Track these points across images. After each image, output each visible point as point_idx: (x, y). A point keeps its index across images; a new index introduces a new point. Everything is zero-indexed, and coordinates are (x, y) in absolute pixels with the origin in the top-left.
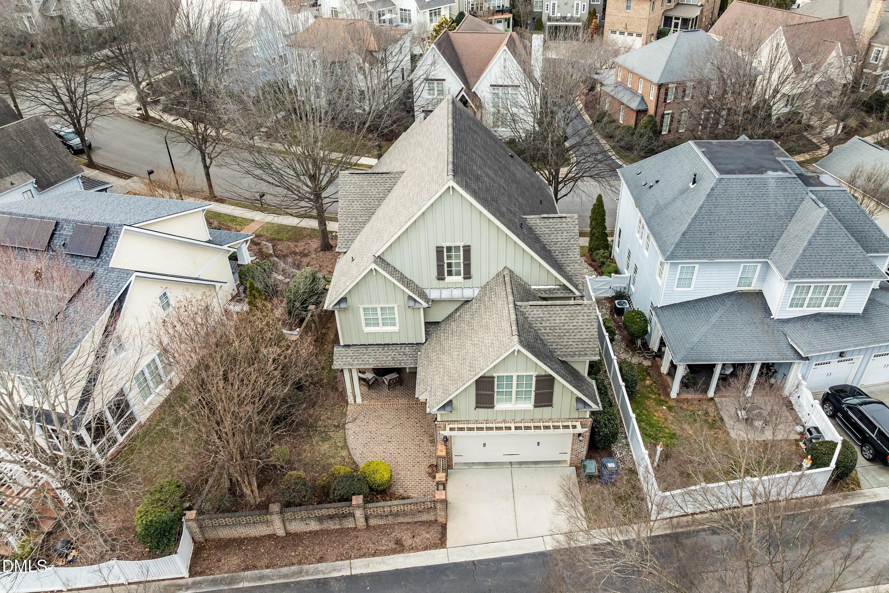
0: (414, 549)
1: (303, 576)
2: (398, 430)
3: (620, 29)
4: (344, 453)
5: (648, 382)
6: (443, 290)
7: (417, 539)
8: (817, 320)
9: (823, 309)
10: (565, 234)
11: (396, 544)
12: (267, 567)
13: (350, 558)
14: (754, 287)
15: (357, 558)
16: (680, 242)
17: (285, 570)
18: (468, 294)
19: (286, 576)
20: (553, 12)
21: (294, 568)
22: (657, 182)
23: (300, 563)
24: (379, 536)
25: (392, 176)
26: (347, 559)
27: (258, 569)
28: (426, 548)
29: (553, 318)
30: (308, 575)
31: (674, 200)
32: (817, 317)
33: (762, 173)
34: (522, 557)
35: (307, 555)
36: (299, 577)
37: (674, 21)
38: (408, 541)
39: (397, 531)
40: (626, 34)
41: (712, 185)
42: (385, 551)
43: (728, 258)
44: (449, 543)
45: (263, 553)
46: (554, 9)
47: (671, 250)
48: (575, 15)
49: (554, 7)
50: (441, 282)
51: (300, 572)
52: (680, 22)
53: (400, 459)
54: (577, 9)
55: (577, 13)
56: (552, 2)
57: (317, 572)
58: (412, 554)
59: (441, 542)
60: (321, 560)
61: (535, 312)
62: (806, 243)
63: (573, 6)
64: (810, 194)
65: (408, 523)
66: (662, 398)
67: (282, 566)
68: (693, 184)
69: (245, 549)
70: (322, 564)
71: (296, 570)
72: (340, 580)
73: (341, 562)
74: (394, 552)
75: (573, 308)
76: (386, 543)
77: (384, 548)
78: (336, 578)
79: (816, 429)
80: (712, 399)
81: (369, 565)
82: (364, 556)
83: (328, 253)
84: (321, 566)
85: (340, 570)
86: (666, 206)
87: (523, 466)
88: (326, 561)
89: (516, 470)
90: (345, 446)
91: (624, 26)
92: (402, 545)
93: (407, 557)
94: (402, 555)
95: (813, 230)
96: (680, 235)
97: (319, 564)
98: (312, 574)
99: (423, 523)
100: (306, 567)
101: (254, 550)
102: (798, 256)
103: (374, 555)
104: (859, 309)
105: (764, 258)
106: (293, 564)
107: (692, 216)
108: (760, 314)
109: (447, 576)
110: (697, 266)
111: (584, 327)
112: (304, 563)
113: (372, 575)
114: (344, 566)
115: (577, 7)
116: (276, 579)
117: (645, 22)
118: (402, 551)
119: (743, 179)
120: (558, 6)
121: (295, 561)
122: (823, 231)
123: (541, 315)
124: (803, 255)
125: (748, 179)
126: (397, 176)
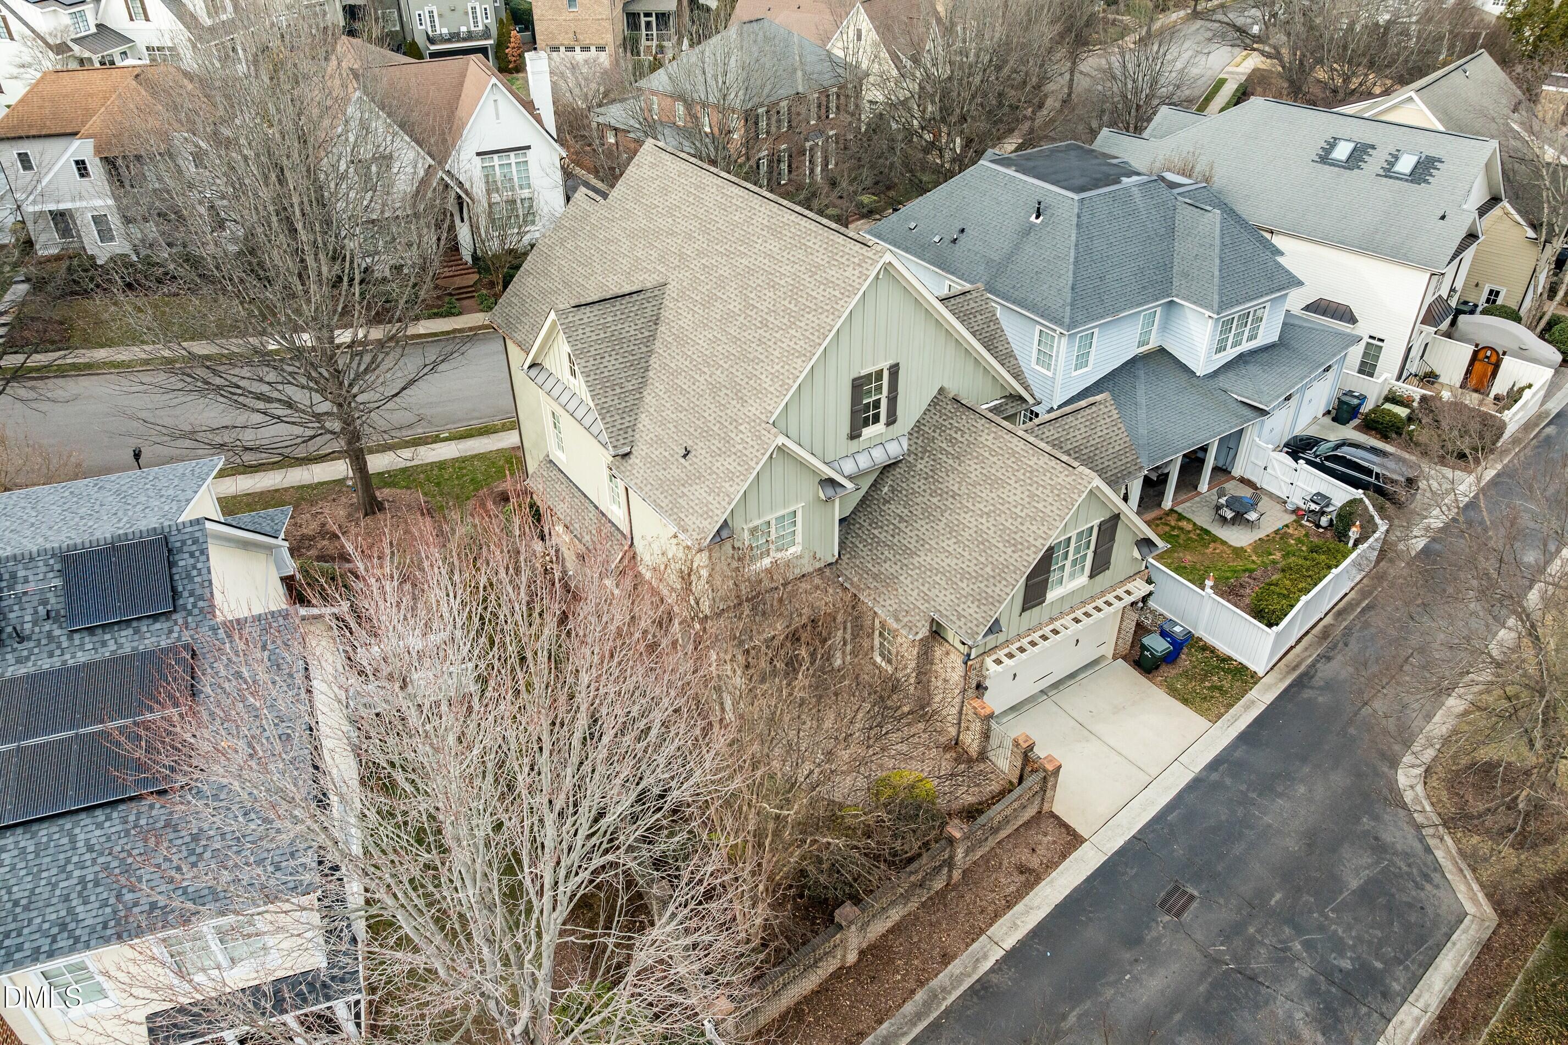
0: (1051, 866)
1: (944, 999)
3: (566, 42)
6: (858, 457)
7: (1041, 850)
8: (1246, 363)
9: (1246, 346)
10: (979, 317)
11: (1022, 873)
12: (880, 1022)
13: (982, 931)
14: (1152, 345)
15: (991, 925)
16: (1075, 299)
17: (909, 1008)
18: (895, 450)
19: (919, 1016)
20: (433, 26)
21: (920, 996)
22: (963, 231)
23: (921, 984)
24: (989, 877)
25: (649, 294)
26: (979, 935)
27: (868, 1035)
28: (1064, 856)
29: (1072, 435)
30: (950, 993)
31: (1017, 247)
32: (1242, 359)
33: (1118, 181)
34: (1179, 797)
35: (920, 966)
36: (939, 1004)
37: (643, 20)
38: (1032, 861)
39: (1005, 857)
40: (578, 49)
41: (1076, 211)
42: (1018, 891)
43: (1131, 307)
44: (1082, 832)
45: (851, 1007)
46: (432, 21)
47: (1068, 314)
48: (473, 29)
49: (431, 17)
50: (856, 441)
51: (934, 998)
52: (653, 19)
54: (475, 17)
55: (476, 23)
56: (427, 9)
57: (959, 980)
58: (1054, 874)
59: (1074, 840)
60: (947, 959)
61: (1047, 434)
62: (1217, 261)
63: (467, 13)
64: (1179, 198)
65: (1009, 836)
67: (900, 1006)
68: (1037, 217)
69: (817, 1020)
70: (953, 964)
71: (925, 997)
72: (1000, 969)
73: (975, 945)
74: (1029, 886)
75: (1088, 411)
76: (1011, 882)
77: (1012, 888)
78: (992, 970)
79: (1318, 494)
80: (1172, 510)
81: (1015, 924)
82: (997, 916)
83: (379, 515)
84: (955, 967)
85: (985, 957)
86: (1009, 257)
87: (1061, 688)
88: (954, 957)
89: (1060, 697)
91: (572, 35)
92: (1031, 871)
93: (1052, 881)
94: (1043, 883)
95: (1217, 242)
96: (1068, 289)
97: (950, 967)
98: (954, 988)
99: (1027, 824)
100: (934, 983)
101: (834, 1011)
102: (1216, 280)
103: (1009, 906)
104: (1274, 337)
105: (1168, 296)
106: (913, 992)
107: (1072, 260)
108: (1184, 377)
109: (1123, 874)
110: (1096, 330)
111: (1112, 434)
112: (927, 980)
113: (1036, 933)
114: (985, 946)
115: (474, 12)
116: (910, 1030)
117: (607, 24)
118: (1038, 880)
119: (1105, 194)
120: (440, 16)
121: (912, 984)
122: (1227, 240)
123: (1057, 436)
124: (1221, 277)
125: (1110, 192)
126: (656, 293)
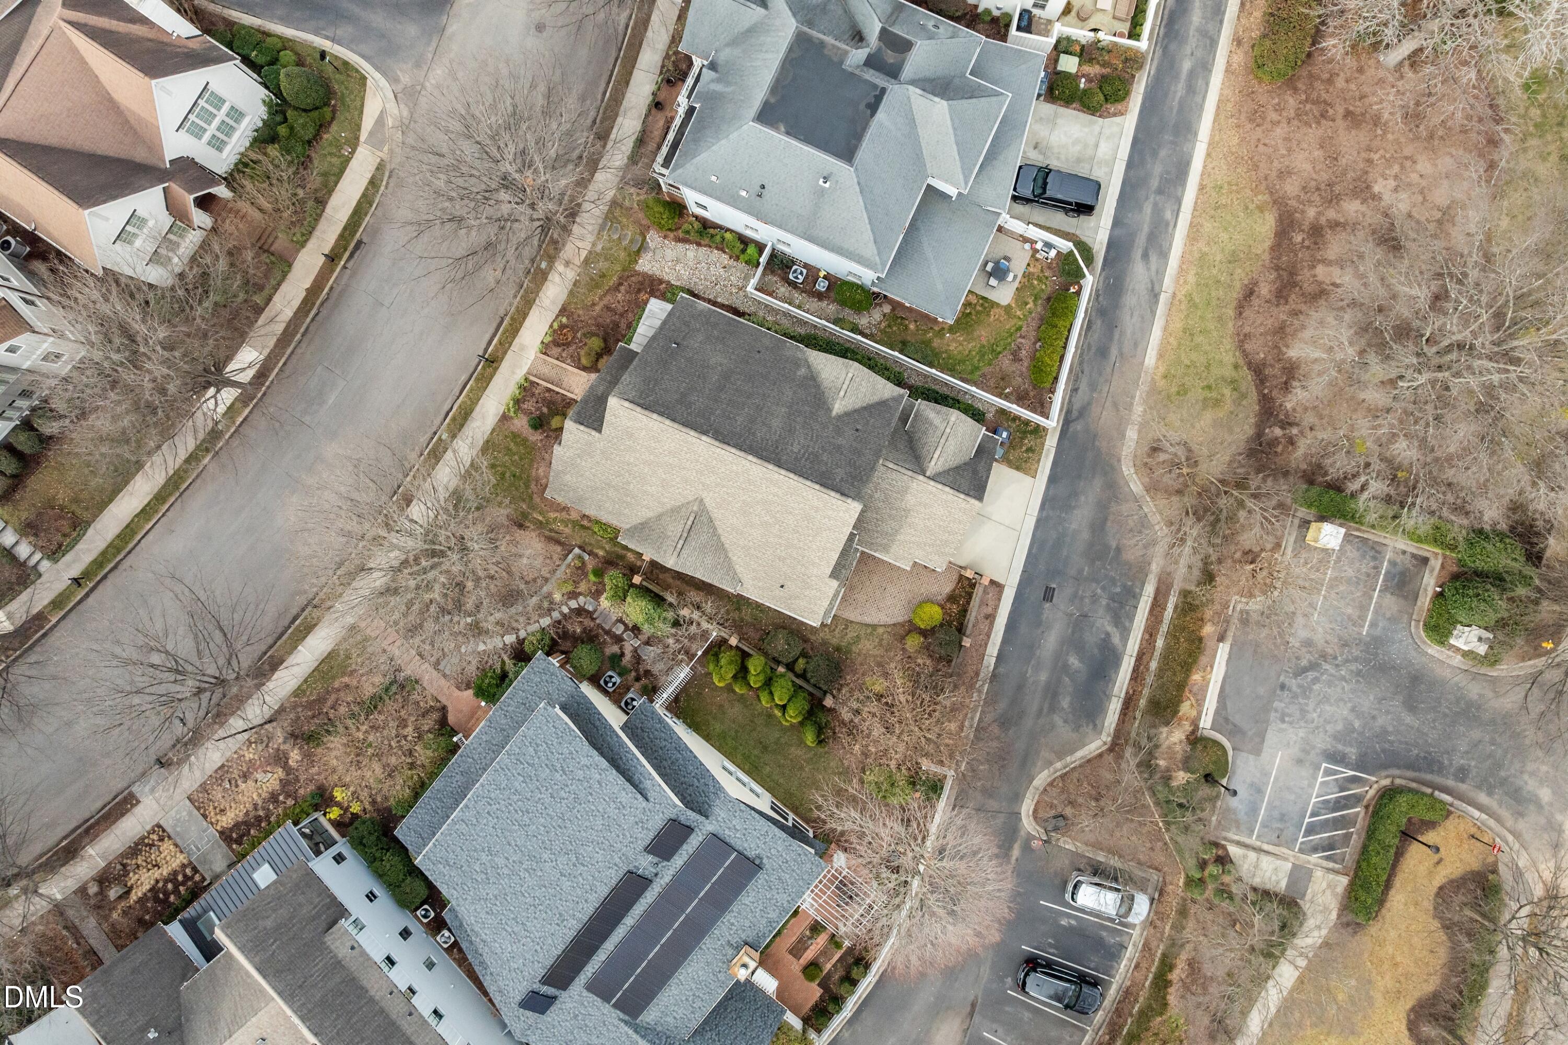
0: (996, 608)
2: (875, 579)
4: (881, 630)
5: (912, 326)
11: (988, 619)
16: (878, 249)
22: (763, 187)
28: (999, 600)
31: (817, 206)
34: (1034, 535)
38: (989, 610)
41: (855, 179)
42: (989, 629)
44: (1002, 581)
47: (878, 262)
53: (908, 587)
58: (999, 611)
59: (1001, 588)
64: (912, 88)
66: (936, 328)
68: (825, 182)
77: (987, 629)
81: (994, 643)
82: (986, 645)
86: (814, 214)
90: (874, 627)
92: (991, 616)
93: (1000, 614)
94: (997, 618)
96: (872, 244)
102: (958, 163)
103: (989, 637)
107: (866, 220)
109: (1024, 594)
113: (1003, 643)
118: (994, 618)
119: (867, 144)
124: (961, 158)
125: (869, 138)
